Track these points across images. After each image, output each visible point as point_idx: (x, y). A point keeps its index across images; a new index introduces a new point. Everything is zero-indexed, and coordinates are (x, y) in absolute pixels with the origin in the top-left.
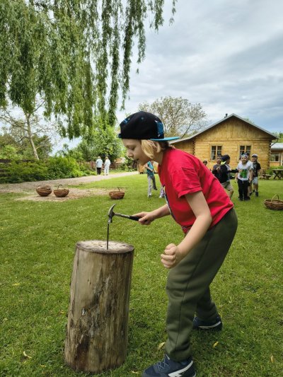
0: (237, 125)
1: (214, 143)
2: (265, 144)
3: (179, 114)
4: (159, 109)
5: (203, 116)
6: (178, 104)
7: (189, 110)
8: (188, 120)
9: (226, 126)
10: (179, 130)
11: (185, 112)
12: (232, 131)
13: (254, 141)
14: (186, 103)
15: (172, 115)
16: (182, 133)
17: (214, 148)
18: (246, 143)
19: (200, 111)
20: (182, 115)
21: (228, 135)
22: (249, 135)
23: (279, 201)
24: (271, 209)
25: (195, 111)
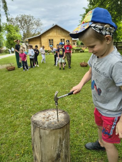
0: (58, 29)
1: (50, 38)
2: (70, 38)
3: (30, 23)
4: (20, 21)
5: (42, 25)
6: (29, 18)
7: (35, 22)
8: (35, 27)
9: (54, 30)
10: (31, 32)
11: (33, 22)
12: (56, 32)
13: (66, 37)
14: (33, 18)
15: (27, 24)
16: (33, 33)
17: (50, 40)
18: (63, 38)
19: (40, 22)
20: (32, 24)
21: (55, 34)
22: (64, 34)
23: (85, 63)
24: (83, 67)
25: (38, 22)
